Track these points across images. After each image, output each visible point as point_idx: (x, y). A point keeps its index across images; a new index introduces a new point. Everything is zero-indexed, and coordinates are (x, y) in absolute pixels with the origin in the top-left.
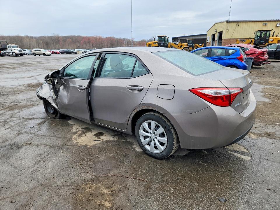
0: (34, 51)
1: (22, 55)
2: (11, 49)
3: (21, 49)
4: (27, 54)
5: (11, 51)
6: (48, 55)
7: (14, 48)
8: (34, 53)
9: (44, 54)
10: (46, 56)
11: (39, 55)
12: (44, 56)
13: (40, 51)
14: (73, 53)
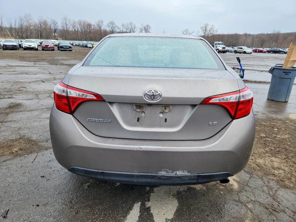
0: (236, 48)
1: (224, 52)
2: (216, 46)
3: (225, 46)
4: (231, 52)
5: (216, 47)
6: (248, 54)
7: (219, 45)
8: (235, 51)
9: (245, 52)
10: (246, 55)
11: (240, 53)
12: (244, 54)
13: (242, 48)
14: (282, 53)
